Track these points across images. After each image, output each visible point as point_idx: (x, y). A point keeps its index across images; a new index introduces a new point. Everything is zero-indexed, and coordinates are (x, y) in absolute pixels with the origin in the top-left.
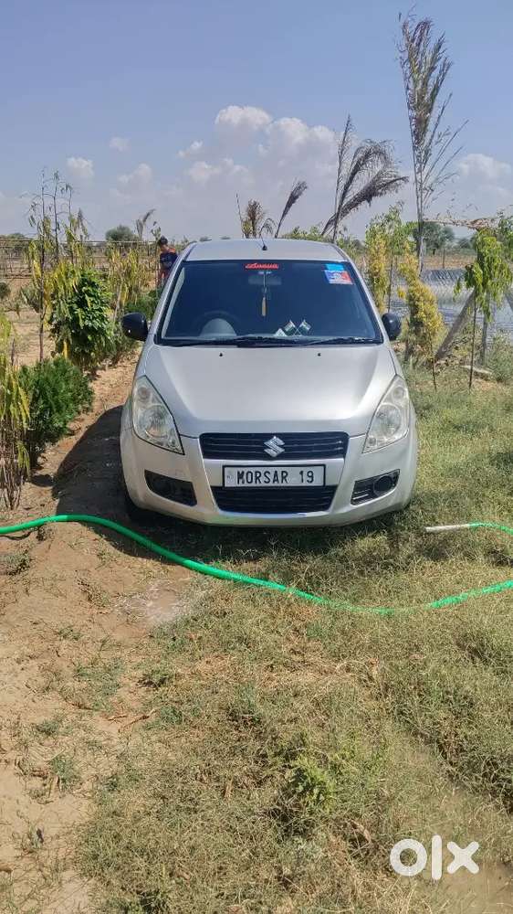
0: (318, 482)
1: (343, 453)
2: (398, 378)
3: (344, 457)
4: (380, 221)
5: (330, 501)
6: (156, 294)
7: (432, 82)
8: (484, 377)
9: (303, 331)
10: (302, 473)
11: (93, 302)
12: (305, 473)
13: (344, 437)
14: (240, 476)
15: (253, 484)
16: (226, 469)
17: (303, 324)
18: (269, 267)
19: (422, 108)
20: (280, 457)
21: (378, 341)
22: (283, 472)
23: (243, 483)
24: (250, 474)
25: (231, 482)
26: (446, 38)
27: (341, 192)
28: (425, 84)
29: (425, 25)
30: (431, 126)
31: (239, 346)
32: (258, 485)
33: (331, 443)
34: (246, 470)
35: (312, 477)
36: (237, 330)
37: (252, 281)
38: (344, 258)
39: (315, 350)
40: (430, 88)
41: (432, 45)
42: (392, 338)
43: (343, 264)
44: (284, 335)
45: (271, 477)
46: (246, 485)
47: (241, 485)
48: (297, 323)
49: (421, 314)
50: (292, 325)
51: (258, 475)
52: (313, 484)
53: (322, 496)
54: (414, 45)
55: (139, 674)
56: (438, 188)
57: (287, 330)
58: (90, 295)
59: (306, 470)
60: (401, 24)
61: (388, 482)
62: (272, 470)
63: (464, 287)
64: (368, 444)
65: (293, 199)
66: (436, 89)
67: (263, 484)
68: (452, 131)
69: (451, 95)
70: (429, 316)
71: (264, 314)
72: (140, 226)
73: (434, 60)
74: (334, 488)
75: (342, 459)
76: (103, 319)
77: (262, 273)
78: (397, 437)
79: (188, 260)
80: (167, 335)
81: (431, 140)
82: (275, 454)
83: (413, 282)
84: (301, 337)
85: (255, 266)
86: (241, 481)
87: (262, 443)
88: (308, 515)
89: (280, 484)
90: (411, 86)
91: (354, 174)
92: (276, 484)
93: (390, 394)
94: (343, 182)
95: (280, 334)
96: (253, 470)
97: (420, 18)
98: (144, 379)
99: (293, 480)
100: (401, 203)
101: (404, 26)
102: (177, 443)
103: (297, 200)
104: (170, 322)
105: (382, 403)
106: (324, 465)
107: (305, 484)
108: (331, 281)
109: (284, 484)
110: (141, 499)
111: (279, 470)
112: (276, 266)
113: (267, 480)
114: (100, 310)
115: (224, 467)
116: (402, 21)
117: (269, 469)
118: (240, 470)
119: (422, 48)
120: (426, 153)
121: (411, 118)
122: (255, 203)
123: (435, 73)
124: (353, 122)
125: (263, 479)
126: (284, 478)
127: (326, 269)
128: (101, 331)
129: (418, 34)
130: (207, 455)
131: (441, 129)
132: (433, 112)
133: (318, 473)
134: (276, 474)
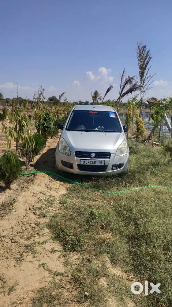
0: (103, 164)
1: (109, 158)
2: (124, 141)
3: (110, 158)
4: (131, 99)
5: (106, 169)
6: (66, 118)
7: (146, 62)
8: (158, 145)
9: (102, 128)
10: (99, 162)
11: (48, 120)
12: (100, 162)
13: (110, 154)
14: (84, 162)
15: (87, 164)
16: (81, 160)
17: (102, 127)
19: (143, 69)
20: (94, 158)
22: (95, 161)
25: (82, 163)
26: (150, 50)
27: (121, 90)
28: (144, 62)
29: (145, 47)
30: (145, 74)
31: (86, 131)
33: (107, 155)
35: (102, 163)
36: (86, 128)
37: (91, 116)
38: (115, 111)
39: (105, 133)
40: (145, 64)
41: (146, 52)
42: (125, 131)
44: (98, 129)
45: (92, 162)
46: (86, 164)
47: (84, 164)
49: (140, 127)
50: (100, 127)
52: (102, 165)
53: (104, 168)
54: (141, 52)
55: (59, 202)
56: (147, 91)
58: (47, 118)
59: (100, 161)
60: (138, 46)
61: (120, 166)
63: (151, 119)
64: (116, 156)
65: (108, 90)
66: (147, 64)
67: (90, 164)
68: (152, 76)
69: (151, 66)
70: (142, 127)
71: (93, 124)
72: (60, 97)
73: (147, 56)
74: (107, 166)
75: (109, 159)
76: (50, 124)
77: (93, 114)
78: (123, 155)
79: (75, 110)
80: (68, 128)
81: (145, 78)
83: (138, 118)
84: (102, 130)
85: (91, 112)
87: (90, 154)
88: (100, 172)
89: (94, 164)
90: (140, 63)
91: (125, 85)
93: (122, 144)
94: (122, 87)
95: (96, 129)
96: (87, 161)
97: (143, 45)
98: (62, 138)
99: (97, 164)
100: (138, 95)
101: (139, 46)
102: (70, 153)
103: (110, 91)
104: (69, 125)
105: (120, 146)
106: (105, 160)
107: (100, 164)
108: (111, 117)
110: (60, 167)
112: (96, 112)
114: (50, 122)
115: (80, 159)
116: (138, 45)
117: (91, 161)
118: (84, 160)
119: (143, 53)
120: (144, 82)
121: (140, 72)
122: (97, 91)
123: (147, 60)
124: (125, 70)
125: (90, 163)
127: (109, 113)
128: (49, 128)
129: (143, 49)
130: (76, 156)
131: (148, 75)
132: (146, 70)
134: (93, 162)
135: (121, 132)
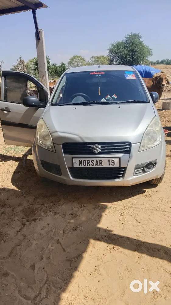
0: (117, 165)
1: (129, 152)
2: (156, 117)
3: (130, 154)
5: (123, 174)
9: (113, 99)
10: (109, 161)
12: (111, 161)
13: (129, 144)
14: (80, 162)
15: (86, 166)
17: (114, 96)
18: (100, 73)
20: (100, 153)
21: (147, 102)
22: (100, 160)
23: (82, 165)
24: (84, 162)
25: (76, 165)
31: (84, 105)
32: (89, 166)
33: (123, 147)
34: (83, 159)
35: (114, 163)
39: (118, 106)
42: (154, 103)
43: (133, 71)
44: (105, 100)
45: (95, 162)
46: (83, 166)
47: (81, 166)
48: (111, 96)
50: (109, 96)
51: (89, 162)
52: (115, 166)
53: (120, 172)
57: (107, 98)
59: (110, 158)
61: (150, 165)
62: (95, 160)
64: (141, 148)
67: (91, 166)
74: (125, 168)
75: (128, 155)
77: (97, 76)
78: (156, 143)
79: (67, 72)
82: (97, 152)
84: (113, 101)
85: (94, 73)
86: (81, 164)
89: (99, 166)
92: (97, 166)
93: (152, 125)
95: (103, 100)
96: (86, 159)
98: (41, 120)
99: (105, 165)
102: (53, 147)
105: (148, 129)
106: (120, 158)
107: (111, 166)
108: (127, 78)
109: (101, 166)
111: (98, 160)
112: (103, 73)
113: (93, 164)
115: (73, 158)
118: (80, 159)
125: (91, 163)
126: (101, 163)
127: (125, 73)
130: (65, 153)
133: (116, 161)
134: (97, 161)
135: (147, 103)
